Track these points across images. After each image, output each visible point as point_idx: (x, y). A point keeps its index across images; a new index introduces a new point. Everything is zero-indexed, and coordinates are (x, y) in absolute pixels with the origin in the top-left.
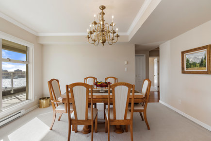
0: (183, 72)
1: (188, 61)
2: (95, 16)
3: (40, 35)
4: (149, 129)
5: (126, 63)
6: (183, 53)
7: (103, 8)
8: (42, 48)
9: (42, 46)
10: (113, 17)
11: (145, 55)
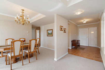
0: (47, 36)
1: (48, 33)
4: (39, 54)
5: (28, 32)
6: (47, 30)
7: (23, 10)
10: (28, 16)
11: (35, 29)
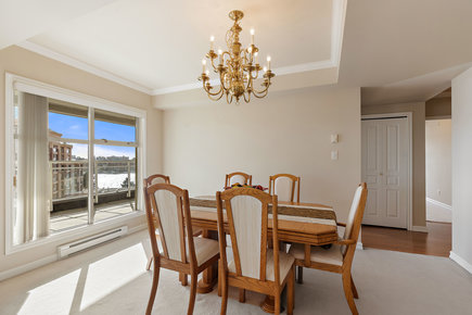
2: (212, 39)
3: (157, 92)
5: (333, 138)
7: (238, 15)
8: (161, 116)
9: (162, 112)
11: (410, 115)
